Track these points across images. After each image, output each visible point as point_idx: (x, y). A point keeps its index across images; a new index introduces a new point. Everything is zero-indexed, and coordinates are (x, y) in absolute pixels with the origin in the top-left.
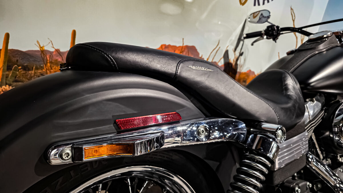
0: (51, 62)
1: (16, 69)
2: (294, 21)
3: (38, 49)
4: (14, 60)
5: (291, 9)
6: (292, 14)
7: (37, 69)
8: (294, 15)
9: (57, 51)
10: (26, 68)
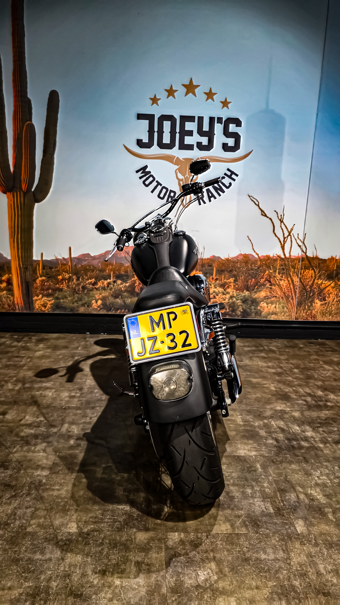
0: (61, 264)
1: (47, 269)
2: (258, 206)
3: (54, 258)
4: (46, 264)
5: (249, 196)
6: (252, 200)
7: (55, 268)
8: (256, 200)
9: (63, 258)
10: (51, 268)
